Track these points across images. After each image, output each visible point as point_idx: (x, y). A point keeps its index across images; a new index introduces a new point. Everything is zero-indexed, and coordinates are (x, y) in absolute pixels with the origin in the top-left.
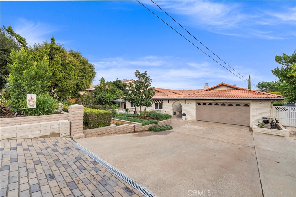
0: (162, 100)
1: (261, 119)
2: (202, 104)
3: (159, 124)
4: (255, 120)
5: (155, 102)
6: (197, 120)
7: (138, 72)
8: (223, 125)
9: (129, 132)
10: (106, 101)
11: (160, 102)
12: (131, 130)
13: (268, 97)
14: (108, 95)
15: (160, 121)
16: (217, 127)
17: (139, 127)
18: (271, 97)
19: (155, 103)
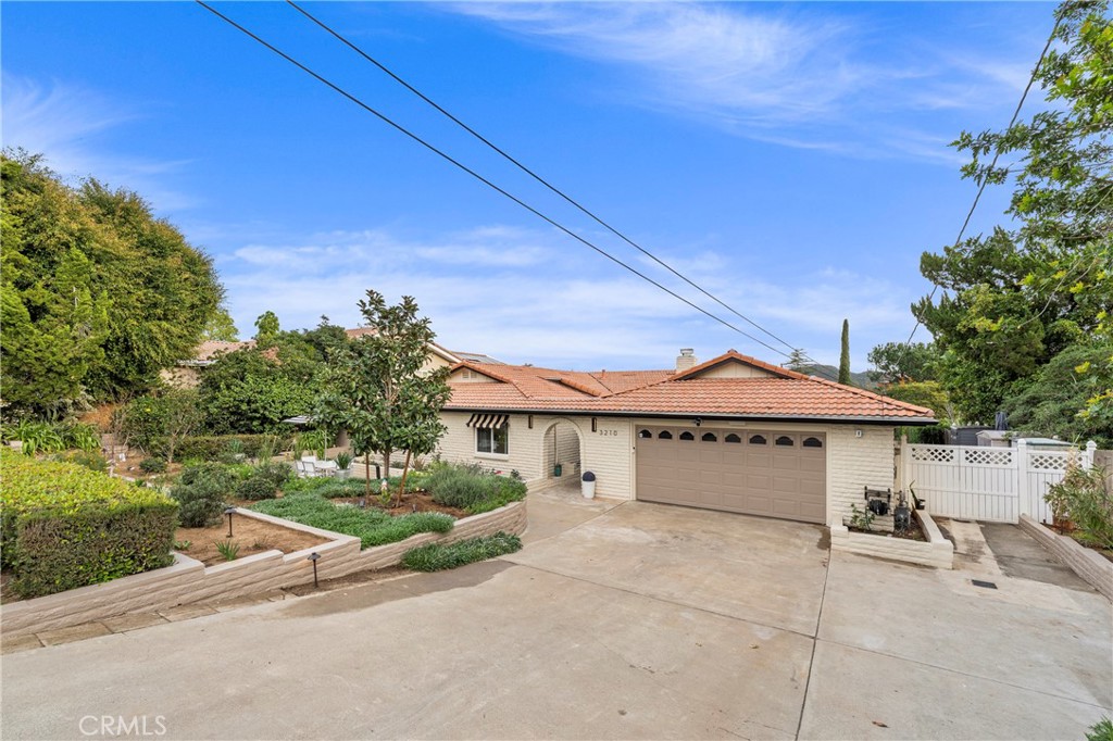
0: (506, 414)
1: (863, 496)
2: (655, 435)
3: (455, 530)
4: (842, 499)
5: (478, 425)
6: (638, 500)
7: (377, 301)
8: (728, 519)
9: (284, 585)
10: (264, 420)
11: (495, 425)
12: (299, 577)
13: (886, 412)
14: (276, 391)
15: (472, 514)
16: (704, 532)
17: (348, 557)
18: (895, 412)
19: (479, 429)
